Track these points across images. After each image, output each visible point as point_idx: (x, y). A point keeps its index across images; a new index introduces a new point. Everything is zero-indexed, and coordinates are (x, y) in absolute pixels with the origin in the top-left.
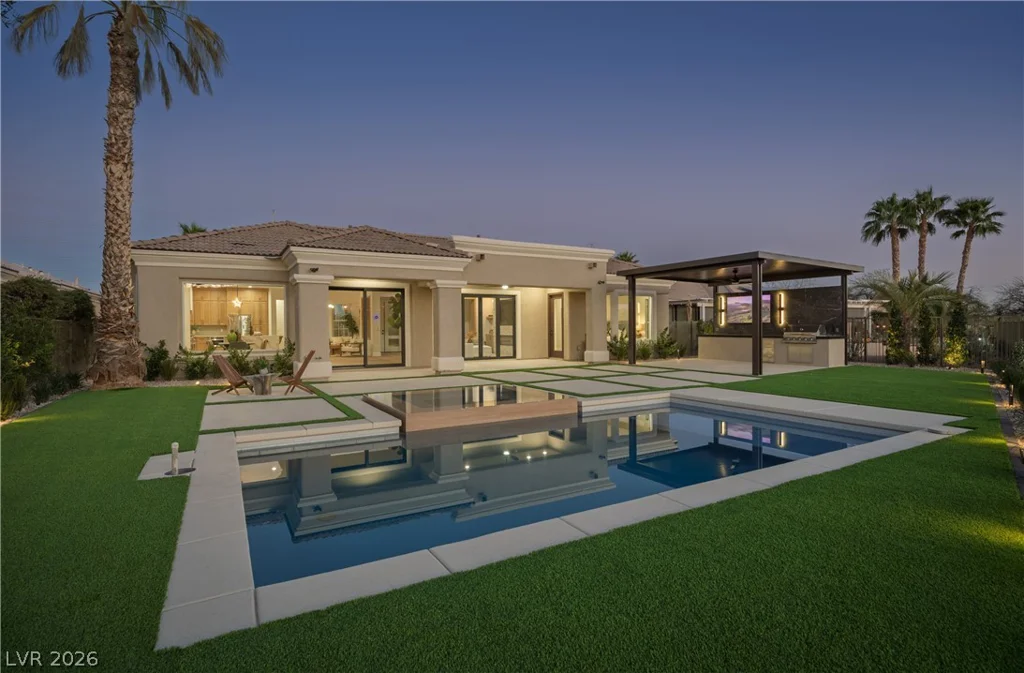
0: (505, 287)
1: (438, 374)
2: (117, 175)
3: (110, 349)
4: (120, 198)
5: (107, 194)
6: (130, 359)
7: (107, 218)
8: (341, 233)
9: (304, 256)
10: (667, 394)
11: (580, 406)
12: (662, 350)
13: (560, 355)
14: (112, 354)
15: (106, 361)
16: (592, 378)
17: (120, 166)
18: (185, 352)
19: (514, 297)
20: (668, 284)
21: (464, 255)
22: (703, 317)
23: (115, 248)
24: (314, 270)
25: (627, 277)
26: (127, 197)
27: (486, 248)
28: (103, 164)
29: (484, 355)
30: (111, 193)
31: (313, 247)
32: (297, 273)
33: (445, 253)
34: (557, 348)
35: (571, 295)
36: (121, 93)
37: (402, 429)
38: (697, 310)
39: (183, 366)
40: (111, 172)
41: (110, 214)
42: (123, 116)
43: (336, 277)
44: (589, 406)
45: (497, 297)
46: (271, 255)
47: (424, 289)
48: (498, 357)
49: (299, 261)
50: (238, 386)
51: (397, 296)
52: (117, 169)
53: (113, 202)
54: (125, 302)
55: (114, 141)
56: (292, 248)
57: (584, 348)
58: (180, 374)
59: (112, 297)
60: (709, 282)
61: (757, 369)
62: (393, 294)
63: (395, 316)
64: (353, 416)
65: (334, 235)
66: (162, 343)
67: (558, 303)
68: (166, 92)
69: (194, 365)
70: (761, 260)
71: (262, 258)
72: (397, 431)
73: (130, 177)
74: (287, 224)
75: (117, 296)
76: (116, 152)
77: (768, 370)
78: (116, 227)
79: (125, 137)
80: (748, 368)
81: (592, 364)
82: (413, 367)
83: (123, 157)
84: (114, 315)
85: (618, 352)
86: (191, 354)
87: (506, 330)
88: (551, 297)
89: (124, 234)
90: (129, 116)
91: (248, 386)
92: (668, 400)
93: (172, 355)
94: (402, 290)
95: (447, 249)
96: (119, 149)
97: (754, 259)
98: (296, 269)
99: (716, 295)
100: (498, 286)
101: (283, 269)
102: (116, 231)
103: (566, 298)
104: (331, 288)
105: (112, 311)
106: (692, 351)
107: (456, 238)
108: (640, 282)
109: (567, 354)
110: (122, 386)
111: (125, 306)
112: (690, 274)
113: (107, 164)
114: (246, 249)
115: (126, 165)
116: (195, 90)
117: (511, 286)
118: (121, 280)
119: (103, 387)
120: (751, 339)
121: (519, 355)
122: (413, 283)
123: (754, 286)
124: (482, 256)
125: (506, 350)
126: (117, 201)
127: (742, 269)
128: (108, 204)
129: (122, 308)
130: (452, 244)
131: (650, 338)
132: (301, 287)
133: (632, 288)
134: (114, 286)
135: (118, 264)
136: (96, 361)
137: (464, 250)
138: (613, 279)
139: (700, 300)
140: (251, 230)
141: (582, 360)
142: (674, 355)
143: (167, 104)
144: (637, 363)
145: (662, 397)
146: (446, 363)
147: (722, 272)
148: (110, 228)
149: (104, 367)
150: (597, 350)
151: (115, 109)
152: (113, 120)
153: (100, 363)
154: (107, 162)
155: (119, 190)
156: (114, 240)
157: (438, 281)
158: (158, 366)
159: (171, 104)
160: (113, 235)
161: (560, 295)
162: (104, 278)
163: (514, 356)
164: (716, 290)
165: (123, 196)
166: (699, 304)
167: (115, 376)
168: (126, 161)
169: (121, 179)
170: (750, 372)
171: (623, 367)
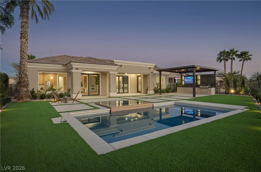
0: (126, 74)
1: (110, 97)
2: (24, 42)
3: (22, 91)
4: (25, 49)
5: (21, 47)
6: (27, 94)
7: (21, 54)
8: (83, 59)
9: (75, 65)
10: (174, 102)
11: (153, 105)
12: (167, 91)
13: (140, 92)
14: (23, 92)
15: (21, 94)
16: (152, 98)
17: (25, 40)
18: (39, 92)
19: (128, 76)
20: (168, 73)
21: (117, 65)
22: (177, 82)
23: (23, 62)
24: (77, 69)
25: (159, 71)
26: (26, 48)
27: (122, 63)
28: (20, 39)
29: (120, 92)
30: (22, 47)
31: (77, 62)
32: (72, 70)
33: (112, 64)
34: (140, 90)
35: (143, 76)
36: (25, 19)
37: (110, 111)
38: (175, 80)
39: (39, 95)
40: (22, 41)
41: (22, 53)
42: (26, 26)
43: (83, 71)
44: (155, 105)
45: (123, 76)
46: (63, 64)
47: (105, 74)
48: (124, 93)
49: (73, 66)
50: (58, 101)
51: (97, 76)
52: (24, 40)
53: (23, 49)
54: (26, 77)
55: (23, 32)
56: (71, 63)
57: (147, 90)
58: (38, 98)
59: (22, 76)
60: (180, 73)
61: (194, 95)
62: (96, 76)
63: (96, 82)
64: (96, 108)
65: (82, 59)
66: (33, 89)
67: (140, 78)
68: (37, 19)
69: (42, 95)
70: (195, 67)
71: (61, 65)
72: (109, 112)
73: (27, 43)
74: (65, 56)
75: (24, 76)
76: (23, 36)
77: (197, 96)
78: (23, 57)
79: (26, 31)
80: (192, 95)
81: (149, 94)
82: (102, 96)
83: (25, 37)
84: (23, 81)
85: (156, 91)
86: (41, 92)
87: (126, 85)
88: (138, 76)
89: (26, 59)
90: (27, 26)
91: (61, 101)
92: (174, 103)
93: (36, 92)
94: (99, 74)
95: (112, 63)
96: (24, 35)
97: (193, 67)
98: (72, 68)
99: (181, 76)
100: (124, 73)
101: (67, 68)
102: (24, 58)
103: (142, 76)
104: (82, 74)
105: (22, 80)
106: (175, 91)
107: (115, 60)
108: (162, 73)
109: (142, 92)
110: (25, 101)
111: (26, 78)
112: (173, 71)
113: (21, 39)
114: (56, 63)
115: (26, 39)
116: (43, 18)
117: (128, 73)
118: (25, 71)
119: (20, 101)
120: (193, 88)
121: (129, 92)
122: (102, 72)
123: (194, 74)
124: (121, 65)
125: (126, 91)
126: (24, 49)
127: (189, 70)
128: (21, 50)
129: (25, 79)
130: (113, 62)
131: (164, 87)
132: (74, 74)
133: (160, 74)
134: (23, 73)
135: (24, 67)
136: (18, 94)
137: (117, 64)
138: (155, 72)
139: (176, 77)
140: (56, 57)
141: (147, 93)
142: (170, 92)
144: (162, 94)
145: (172, 103)
146: (112, 94)
147: (183, 70)
148: (22, 57)
149: (20, 96)
150: (151, 91)
151: (23, 24)
152: (22, 27)
153: (19, 95)
154: (21, 38)
155: (24, 46)
156: (23, 60)
157: (110, 72)
158: (33, 96)
159: (38, 23)
160: (23, 59)
161: (140, 76)
162: (20, 71)
163: (128, 92)
165: (25, 48)
166: (175, 78)
167: (23, 98)
168: (26, 38)
169: (25, 43)
170: (192, 96)
171: (158, 95)
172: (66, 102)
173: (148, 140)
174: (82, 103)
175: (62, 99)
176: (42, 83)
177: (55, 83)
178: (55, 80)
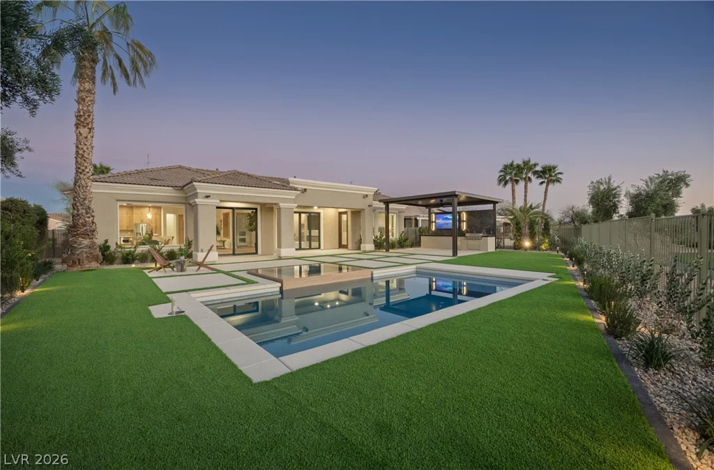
0: (315, 208)
1: (280, 258)
2: (84, 135)
3: (80, 245)
4: (86, 150)
5: (77, 147)
6: (93, 251)
7: (77, 162)
8: (222, 174)
9: (201, 188)
10: (415, 266)
11: (372, 274)
12: (401, 244)
13: (346, 247)
14: (81, 248)
15: (77, 253)
16: (371, 259)
17: (86, 130)
18: (120, 247)
19: (319, 213)
20: (404, 207)
21: (296, 189)
22: (420, 225)
23: (83, 181)
24: (207, 197)
25: (384, 203)
26: (90, 149)
27: (306, 185)
28: (74, 129)
29: (302, 247)
30: (80, 146)
31: (208, 183)
32: (197, 198)
33: (284, 188)
34: (344, 243)
35: (352, 213)
36: (87, 84)
37: (281, 288)
38: (417, 221)
39: (120, 255)
40: (80, 133)
41: (79, 160)
42: (88, 98)
43: (221, 201)
44: (377, 274)
45: (310, 213)
46: (176, 187)
47: (269, 208)
48: (310, 248)
49: (198, 191)
50: (165, 267)
51: (252, 212)
52: (84, 131)
53: (81, 152)
54: (89, 215)
55: (82, 114)
56: (194, 183)
57: (361, 243)
58: (118, 261)
59: (80, 212)
60: (426, 206)
61: (455, 253)
62: (250, 211)
63: (251, 225)
64: (249, 282)
65: (218, 175)
66: (106, 241)
67: (344, 217)
68: (114, 85)
69: (128, 255)
70: (456, 196)
71: (171, 188)
72: (278, 289)
73: (92, 137)
74: (180, 167)
75: (84, 211)
76: (83, 120)
77: (460, 254)
78: (83, 168)
79: (89, 111)
80: (450, 253)
81: (365, 252)
82: (262, 255)
83: (88, 124)
84: (82, 224)
85: (378, 245)
86: (124, 248)
87: (314, 233)
88: (340, 213)
89: (88, 172)
90: (92, 98)
91: (170, 267)
92: (415, 270)
93: (113, 248)
94: (256, 209)
95: (284, 184)
96: (86, 119)
97: (454, 195)
98: (196, 195)
99: (430, 214)
100: (312, 207)
101: (184, 195)
102: (83, 170)
103: (349, 214)
104: (217, 208)
105: (80, 221)
106: (417, 244)
107: (291, 179)
108: (391, 206)
109: (350, 246)
110: (88, 269)
111: (89, 217)
112: (414, 202)
113: (77, 128)
114: (160, 183)
115: (90, 129)
116: (129, 83)
117: (319, 207)
118: (87, 202)
119: (75, 269)
120: (451, 238)
121: (322, 247)
122: (263, 205)
123: (453, 209)
124: (305, 190)
125: (314, 244)
126: (84, 152)
127: (445, 200)
128: (77, 153)
129: (87, 219)
130: (288, 182)
131: (395, 237)
132: (199, 207)
133: (387, 209)
134: (82, 205)
135: (84, 192)
136: (69, 253)
137: (296, 186)
138: (377, 204)
139: (418, 216)
140: (158, 170)
141: (359, 249)
142: (407, 246)
143: (114, 92)
144: (390, 251)
145: (412, 268)
146: (285, 252)
147: (433, 201)
148: (79, 168)
149: (76, 257)
150: (368, 243)
151: (83, 94)
152: (81, 100)
153: (73, 254)
154: (77, 126)
155: (85, 145)
156: (82, 176)
157: (280, 204)
158: (106, 256)
159: (117, 93)
160: (81, 173)
161: (346, 213)
162: (74, 200)
163: (319, 248)
164: (430, 211)
165: (87, 148)
166: (418, 218)
167: (83, 262)
168: (90, 127)
169: (86, 138)
170: (451, 255)
171: (382, 253)
172: (182, 270)
173: (362, 347)
174: (219, 271)
175: (173, 262)
176: (128, 227)
177: (156, 227)
178: (156, 222)
